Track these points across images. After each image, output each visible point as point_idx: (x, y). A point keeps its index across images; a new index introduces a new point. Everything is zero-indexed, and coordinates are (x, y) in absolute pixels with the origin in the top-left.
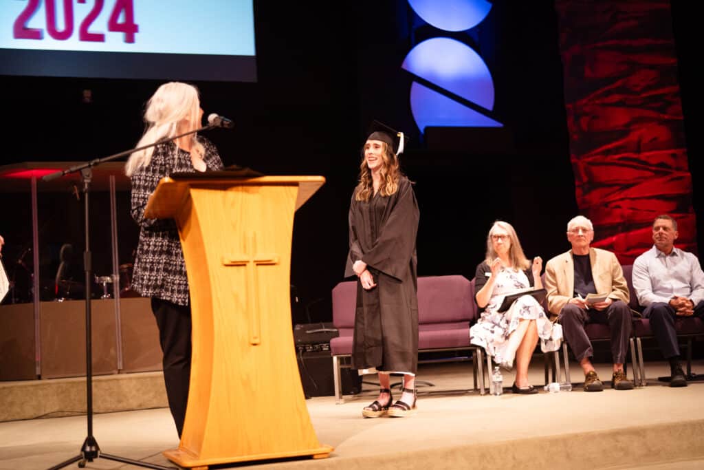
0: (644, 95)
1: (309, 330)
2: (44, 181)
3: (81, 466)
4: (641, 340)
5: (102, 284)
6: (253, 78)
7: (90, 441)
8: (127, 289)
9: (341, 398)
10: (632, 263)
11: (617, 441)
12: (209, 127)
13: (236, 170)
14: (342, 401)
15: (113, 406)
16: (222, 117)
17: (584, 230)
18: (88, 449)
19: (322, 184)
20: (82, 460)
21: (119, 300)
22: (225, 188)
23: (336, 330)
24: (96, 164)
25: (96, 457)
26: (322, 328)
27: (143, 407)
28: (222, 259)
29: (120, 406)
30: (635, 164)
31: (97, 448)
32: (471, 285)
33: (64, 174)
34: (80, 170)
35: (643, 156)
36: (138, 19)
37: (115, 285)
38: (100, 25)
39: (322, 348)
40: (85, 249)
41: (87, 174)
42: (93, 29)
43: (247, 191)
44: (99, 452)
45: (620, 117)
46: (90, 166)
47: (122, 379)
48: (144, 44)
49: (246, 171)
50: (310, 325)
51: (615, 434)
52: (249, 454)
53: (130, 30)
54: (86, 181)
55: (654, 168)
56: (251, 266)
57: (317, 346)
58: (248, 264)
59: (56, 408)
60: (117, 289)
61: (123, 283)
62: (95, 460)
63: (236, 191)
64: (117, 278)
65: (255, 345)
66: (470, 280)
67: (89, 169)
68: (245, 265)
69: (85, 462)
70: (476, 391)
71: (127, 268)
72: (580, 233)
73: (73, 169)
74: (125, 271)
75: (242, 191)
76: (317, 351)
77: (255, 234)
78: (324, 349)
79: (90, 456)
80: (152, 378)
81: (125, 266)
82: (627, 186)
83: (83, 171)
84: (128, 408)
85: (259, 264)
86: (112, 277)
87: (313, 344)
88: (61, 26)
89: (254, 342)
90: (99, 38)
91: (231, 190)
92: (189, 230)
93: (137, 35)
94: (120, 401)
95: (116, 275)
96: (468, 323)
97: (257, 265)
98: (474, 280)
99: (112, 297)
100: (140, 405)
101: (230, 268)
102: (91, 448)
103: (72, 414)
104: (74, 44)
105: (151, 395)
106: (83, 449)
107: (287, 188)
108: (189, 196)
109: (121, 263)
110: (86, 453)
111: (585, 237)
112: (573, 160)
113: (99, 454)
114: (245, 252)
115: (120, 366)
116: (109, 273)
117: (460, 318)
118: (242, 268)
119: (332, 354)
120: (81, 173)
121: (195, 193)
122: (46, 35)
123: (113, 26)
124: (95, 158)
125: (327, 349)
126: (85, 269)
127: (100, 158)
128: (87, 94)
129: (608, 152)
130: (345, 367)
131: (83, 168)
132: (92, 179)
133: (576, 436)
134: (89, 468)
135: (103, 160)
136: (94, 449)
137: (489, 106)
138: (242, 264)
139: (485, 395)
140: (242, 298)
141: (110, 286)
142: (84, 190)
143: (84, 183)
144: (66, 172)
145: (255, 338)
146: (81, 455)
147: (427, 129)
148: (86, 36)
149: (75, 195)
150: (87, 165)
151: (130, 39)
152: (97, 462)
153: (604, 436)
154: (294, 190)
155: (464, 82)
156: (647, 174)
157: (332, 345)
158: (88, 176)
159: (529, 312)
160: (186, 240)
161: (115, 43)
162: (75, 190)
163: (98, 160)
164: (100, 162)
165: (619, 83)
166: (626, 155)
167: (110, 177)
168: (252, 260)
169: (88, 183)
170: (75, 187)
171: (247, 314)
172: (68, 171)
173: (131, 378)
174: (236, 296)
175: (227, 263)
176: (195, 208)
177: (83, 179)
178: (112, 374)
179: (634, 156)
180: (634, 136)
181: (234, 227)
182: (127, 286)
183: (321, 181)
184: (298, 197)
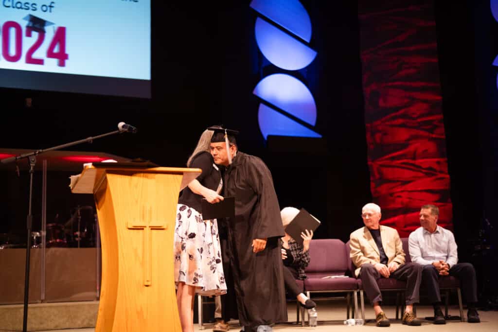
0: (419, 120)
5: (33, 237)
8: (51, 242)
9: (202, 325)
10: (408, 236)
12: (120, 132)
13: (141, 162)
14: (203, 328)
15: (37, 327)
16: (129, 125)
19: (200, 174)
21: (45, 248)
22: (131, 174)
24: (39, 153)
27: (59, 328)
28: (127, 224)
29: (42, 326)
30: (412, 167)
33: (16, 159)
34: (27, 157)
35: (418, 162)
36: (68, 50)
37: (42, 238)
38: (41, 53)
40: (28, 213)
42: (36, 55)
43: (146, 177)
45: (403, 135)
46: (35, 154)
47: (45, 307)
48: (71, 68)
49: (147, 162)
53: (62, 57)
54: (31, 165)
55: (424, 171)
56: (147, 230)
58: (145, 228)
60: (44, 241)
61: (48, 238)
63: (139, 176)
64: (44, 233)
65: (147, 286)
67: (34, 157)
68: (143, 229)
70: (297, 324)
73: (23, 156)
74: (50, 228)
75: (143, 177)
77: (151, 208)
80: (66, 306)
81: (50, 225)
82: (409, 182)
83: (30, 157)
86: (40, 233)
88: (13, 52)
89: (146, 284)
90: (40, 62)
91: (136, 176)
92: (103, 203)
93: (67, 62)
94: (41, 323)
95: (44, 231)
97: (152, 229)
99: (40, 247)
100: (57, 326)
101: (132, 231)
104: (21, 65)
105: (65, 318)
107: (175, 175)
108: (106, 178)
109: (47, 223)
112: (369, 163)
114: (143, 221)
115: (43, 297)
116: (39, 229)
118: (141, 231)
120: (28, 159)
121: (109, 177)
122: (2, 58)
123: (50, 54)
124: (40, 149)
126: (28, 227)
127: (42, 149)
128: (29, 101)
129: (394, 158)
130: (206, 303)
131: (30, 156)
135: (44, 150)
138: (141, 228)
139: (305, 326)
140: (140, 252)
141: (39, 240)
142: (30, 171)
143: (30, 166)
144: (18, 158)
145: (148, 281)
147: (269, 137)
148: (30, 60)
149: (17, 173)
150: (33, 153)
151: (62, 64)
154: (180, 177)
156: (420, 174)
158: (33, 161)
160: (101, 209)
161: (51, 66)
162: (16, 169)
163: (41, 151)
164: (43, 152)
165: (402, 111)
166: (405, 161)
167: (44, 161)
168: (148, 226)
169: (32, 166)
170: (17, 167)
171: (143, 264)
172: (20, 157)
173: (50, 307)
174: (136, 251)
175: (130, 227)
176: (109, 187)
177: (29, 163)
178: (37, 303)
179: (411, 161)
180: (411, 148)
181: (137, 202)
182: (51, 240)
183: (200, 172)
184: (182, 182)
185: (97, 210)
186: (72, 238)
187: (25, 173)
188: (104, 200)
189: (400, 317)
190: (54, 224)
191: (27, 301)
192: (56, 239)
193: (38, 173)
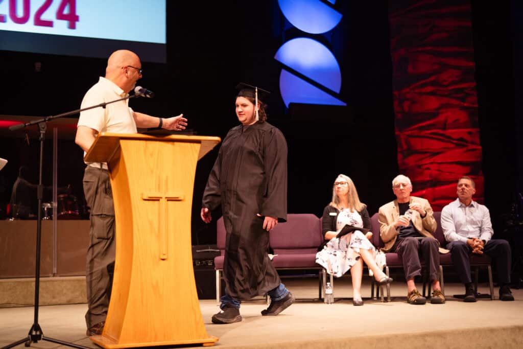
0: (450, 88)
1: (198, 250)
2: (10, 130)
3: (27, 345)
4: (443, 267)
5: (44, 209)
6: (164, 60)
7: (36, 327)
8: (62, 213)
11: (425, 341)
12: (136, 96)
15: (48, 301)
16: (145, 89)
17: (404, 185)
18: (34, 333)
19: (217, 143)
20: (28, 341)
21: (56, 220)
23: (218, 250)
24: (49, 120)
25: (40, 339)
26: (208, 249)
27: (71, 303)
28: (142, 194)
29: (54, 301)
30: (441, 137)
31: (41, 333)
32: (320, 221)
33: (25, 126)
34: (37, 123)
35: (449, 132)
36: (79, 12)
37: (54, 210)
38: (50, 15)
39: (207, 264)
40: (39, 183)
41: (43, 126)
42: (45, 17)
44: (42, 336)
45: (433, 103)
46: (45, 121)
47: (56, 281)
48: (82, 30)
50: (199, 246)
51: (424, 336)
52: (155, 341)
53: (73, 19)
54: (41, 132)
55: (455, 142)
57: (204, 262)
58: (161, 200)
59: (5, 301)
60: (55, 213)
61: (59, 210)
62: (38, 341)
64: (55, 205)
65: (163, 260)
66: (319, 217)
67: (44, 123)
68: (159, 200)
69: (30, 342)
70: (320, 300)
71: (63, 198)
72: (402, 187)
73: (32, 122)
74: (61, 199)
76: (204, 265)
77: (167, 178)
78: (209, 264)
79: (36, 339)
81: (62, 196)
82: (438, 153)
83: (40, 124)
84: (59, 302)
85: (169, 199)
86: (51, 204)
87: (201, 260)
88: (20, 13)
89: (163, 258)
90: (49, 24)
92: (117, 172)
93: (77, 24)
94: (54, 298)
95: (55, 202)
96: (317, 249)
97: (168, 200)
98: (322, 218)
99: (51, 218)
100: (70, 301)
101: (147, 202)
102: (36, 332)
103: (17, 306)
104: (29, 27)
105: (77, 293)
106: (30, 333)
107: (192, 144)
108: (120, 147)
109: (58, 195)
110: (32, 336)
111: (405, 190)
112: (397, 133)
113: (42, 337)
114: (159, 191)
115: (55, 270)
116: (49, 200)
117: (311, 245)
118: (156, 202)
119: (215, 269)
120: (38, 126)
121: (123, 143)
122: (9, 19)
123: (60, 16)
124: (49, 115)
125: (211, 264)
126: (38, 198)
127: (53, 116)
128: (38, 65)
129: (421, 128)
131: (40, 122)
132: (46, 131)
133: (396, 336)
134: (33, 347)
135: (55, 117)
136: (38, 333)
137: (337, 90)
138: (157, 199)
140: (156, 225)
141: (50, 210)
142: (40, 139)
143: (40, 134)
144: (27, 124)
145: (164, 255)
146: (29, 337)
147: (291, 104)
148: (39, 22)
149: (26, 141)
150: (43, 120)
151: (72, 26)
152: (41, 343)
153: (416, 337)
154: (198, 146)
155: (319, 71)
156: (452, 146)
157: (215, 262)
158: (43, 128)
159: (361, 243)
160: (115, 180)
161: (61, 28)
162: (26, 137)
163: (51, 117)
164: (53, 118)
165: (432, 78)
166: (435, 131)
167: (54, 129)
168: (164, 196)
169: (43, 133)
170: (27, 135)
171: (158, 236)
172: (29, 124)
173: (63, 281)
174: (151, 223)
175: (145, 198)
176: (123, 156)
177: (39, 130)
178: (49, 277)
179: (441, 132)
180: (442, 118)
181: (152, 172)
182: (62, 211)
183: (218, 141)
184: (200, 151)
185: (111, 180)
186: (85, 210)
187: (35, 141)
188: (118, 170)
189: (427, 295)
190: (66, 195)
191: (39, 275)
192: (68, 211)
193: (48, 141)
